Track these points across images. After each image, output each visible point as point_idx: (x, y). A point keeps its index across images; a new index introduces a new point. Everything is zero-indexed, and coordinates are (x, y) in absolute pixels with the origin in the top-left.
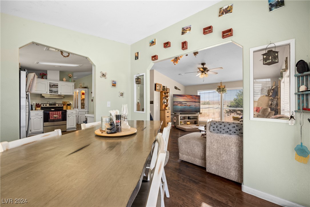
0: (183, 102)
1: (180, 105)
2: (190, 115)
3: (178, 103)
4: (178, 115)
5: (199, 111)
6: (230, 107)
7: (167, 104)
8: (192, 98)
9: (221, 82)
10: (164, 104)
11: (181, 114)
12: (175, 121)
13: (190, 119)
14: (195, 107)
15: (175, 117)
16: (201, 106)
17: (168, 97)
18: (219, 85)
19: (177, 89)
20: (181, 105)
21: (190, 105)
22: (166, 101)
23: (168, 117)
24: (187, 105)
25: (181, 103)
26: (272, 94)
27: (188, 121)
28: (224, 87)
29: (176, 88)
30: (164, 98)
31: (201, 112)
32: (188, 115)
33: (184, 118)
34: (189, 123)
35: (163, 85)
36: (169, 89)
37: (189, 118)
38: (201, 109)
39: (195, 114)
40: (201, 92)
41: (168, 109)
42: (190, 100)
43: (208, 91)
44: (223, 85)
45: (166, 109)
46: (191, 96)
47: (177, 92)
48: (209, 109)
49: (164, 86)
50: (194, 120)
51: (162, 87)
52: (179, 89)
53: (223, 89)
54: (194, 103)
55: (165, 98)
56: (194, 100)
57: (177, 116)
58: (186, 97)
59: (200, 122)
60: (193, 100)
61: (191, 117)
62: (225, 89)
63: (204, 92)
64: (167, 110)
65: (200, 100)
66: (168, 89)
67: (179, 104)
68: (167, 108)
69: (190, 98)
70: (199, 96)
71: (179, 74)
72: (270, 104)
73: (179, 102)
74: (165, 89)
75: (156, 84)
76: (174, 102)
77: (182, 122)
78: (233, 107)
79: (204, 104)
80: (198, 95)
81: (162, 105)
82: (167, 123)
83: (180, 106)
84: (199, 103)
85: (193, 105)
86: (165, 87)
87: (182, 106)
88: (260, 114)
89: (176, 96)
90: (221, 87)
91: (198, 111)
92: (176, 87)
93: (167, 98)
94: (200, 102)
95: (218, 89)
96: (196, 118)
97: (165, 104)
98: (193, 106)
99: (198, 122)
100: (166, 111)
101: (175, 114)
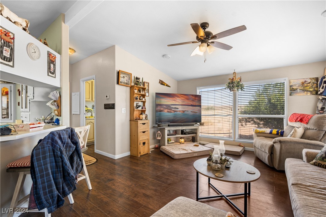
0: (172, 106)
1: (167, 110)
2: (184, 128)
3: (164, 108)
4: (165, 128)
5: (199, 121)
6: (245, 113)
7: (144, 109)
8: (188, 99)
9: (234, 73)
10: (135, 109)
11: (169, 126)
12: (159, 138)
13: (185, 134)
14: (193, 113)
15: (159, 132)
16: (203, 113)
17: (146, 97)
18: (231, 77)
19: (164, 85)
20: (169, 110)
21: (184, 111)
22: (141, 104)
23: (144, 132)
24: (180, 111)
25: (168, 107)
26: (323, 90)
27: (181, 138)
28: (239, 80)
29: (162, 83)
30: (137, 99)
31: (202, 122)
32: (180, 128)
33: (176, 132)
34: (182, 140)
35: (135, 74)
36: (149, 83)
37: (183, 132)
38: (202, 117)
39: (193, 125)
40: (203, 90)
41: (144, 118)
42: (184, 102)
43: (213, 89)
44: (238, 77)
45: (141, 118)
46: (186, 97)
47: (164, 90)
48: (216, 117)
49: (138, 77)
50: (191, 135)
51: (133, 79)
52: (167, 85)
53: (238, 82)
54: (191, 107)
55: (140, 99)
56: (191, 103)
57: (163, 130)
58: (178, 97)
59: (200, 137)
60: (189, 102)
61: (187, 131)
62: (241, 84)
63: (206, 90)
64: (142, 120)
65: (201, 103)
66: (146, 83)
67: (166, 108)
68: (143, 116)
69: (184, 99)
70: (199, 97)
71: (163, 56)
72: (319, 109)
73: (165, 105)
74: (138, 82)
75: (118, 73)
76: (157, 105)
77: (172, 139)
78: (249, 114)
79: (208, 109)
80: (198, 94)
81: (132, 110)
82: (142, 144)
83: (168, 112)
84: (199, 108)
85: (190, 110)
86: (139, 79)
87: (171, 112)
88: (309, 127)
89: (161, 96)
90: (235, 80)
91: (197, 120)
92: (161, 81)
93: (144, 99)
94: (200, 106)
95: (229, 83)
96: (195, 132)
97: (140, 108)
98: (190, 113)
99: (198, 139)
100: (140, 122)
101: (159, 126)
